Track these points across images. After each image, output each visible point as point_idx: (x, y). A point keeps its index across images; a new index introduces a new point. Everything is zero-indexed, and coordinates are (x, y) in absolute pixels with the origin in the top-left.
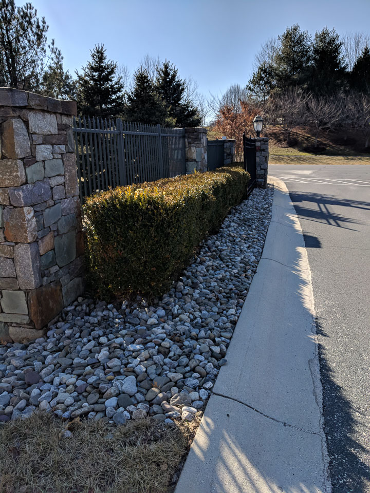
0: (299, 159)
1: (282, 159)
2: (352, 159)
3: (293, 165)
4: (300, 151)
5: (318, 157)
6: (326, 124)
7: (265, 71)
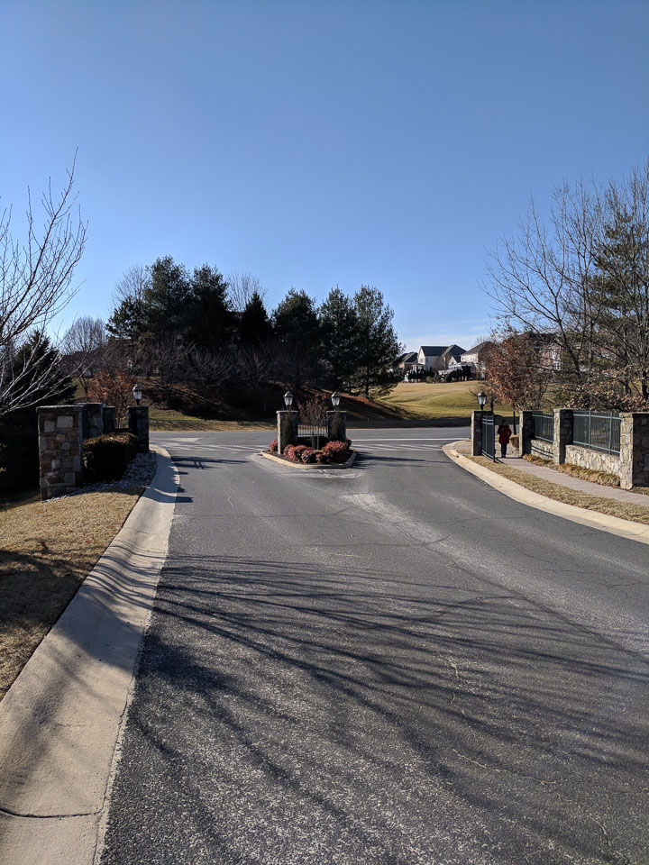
0: (183, 426)
1: (162, 425)
2: (247, 425)
3: (175, 432)
4: (185, 414)
5: (208, 422)
6: (214, 382)
7: (131, 307)
